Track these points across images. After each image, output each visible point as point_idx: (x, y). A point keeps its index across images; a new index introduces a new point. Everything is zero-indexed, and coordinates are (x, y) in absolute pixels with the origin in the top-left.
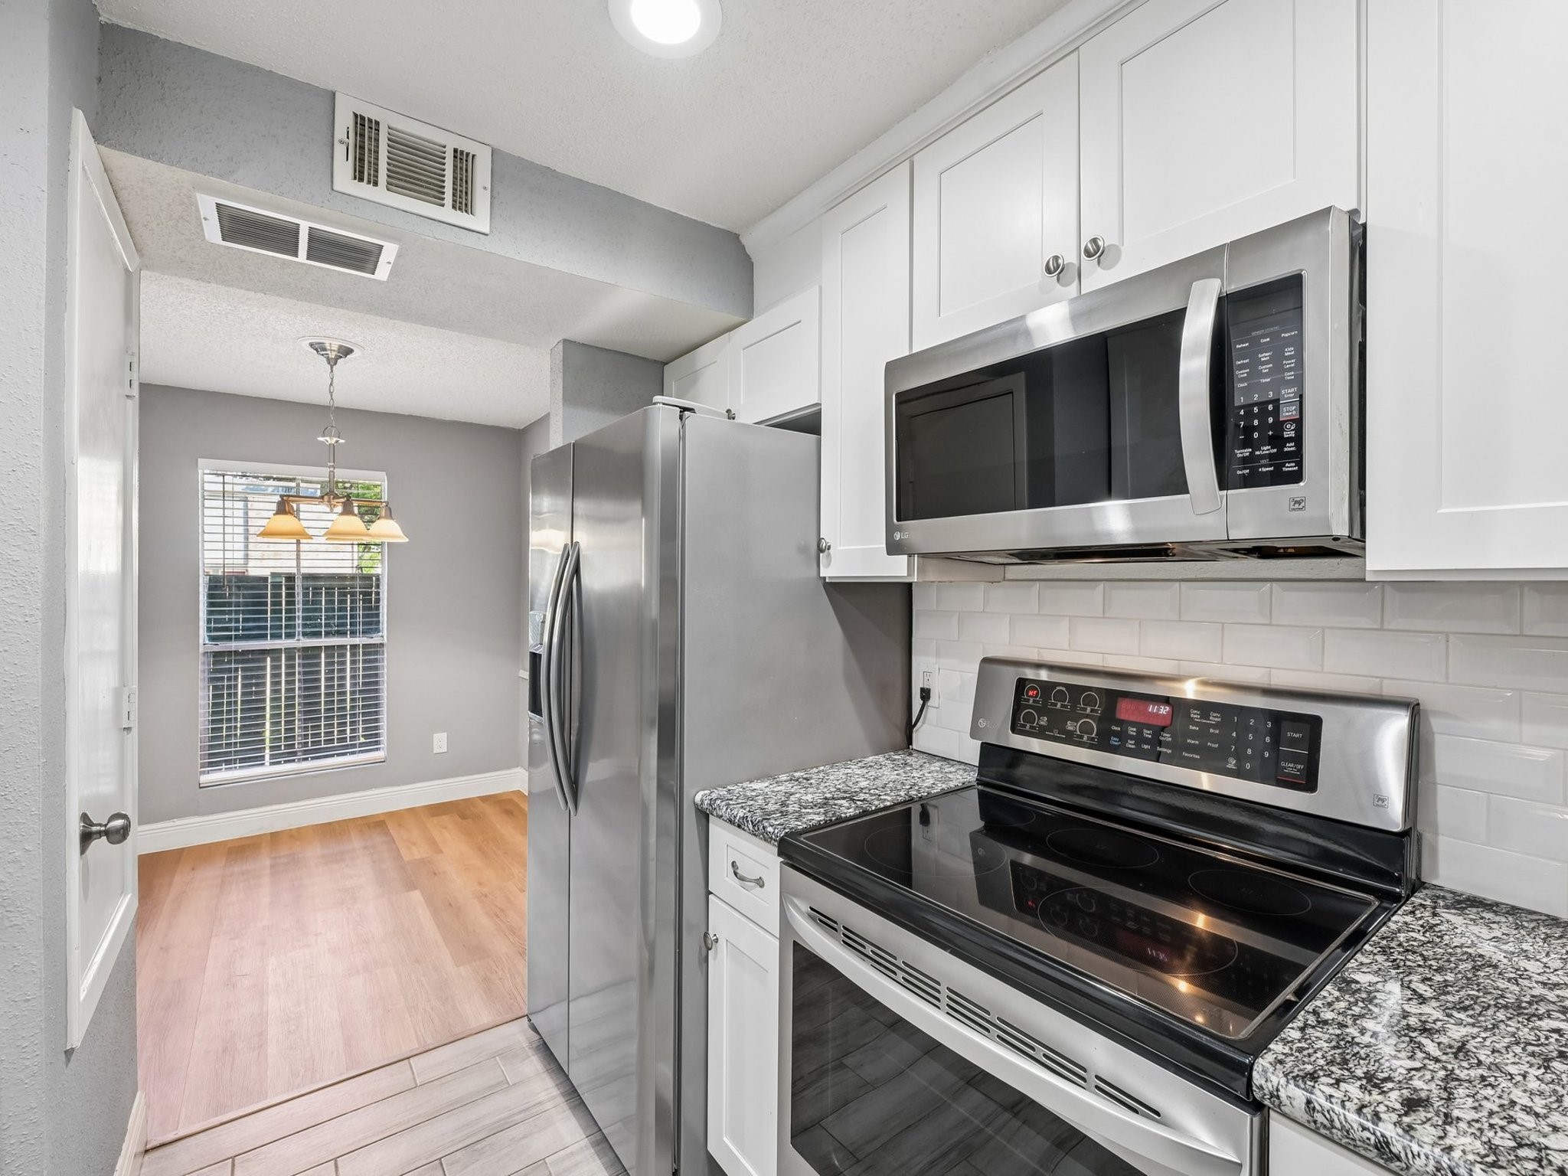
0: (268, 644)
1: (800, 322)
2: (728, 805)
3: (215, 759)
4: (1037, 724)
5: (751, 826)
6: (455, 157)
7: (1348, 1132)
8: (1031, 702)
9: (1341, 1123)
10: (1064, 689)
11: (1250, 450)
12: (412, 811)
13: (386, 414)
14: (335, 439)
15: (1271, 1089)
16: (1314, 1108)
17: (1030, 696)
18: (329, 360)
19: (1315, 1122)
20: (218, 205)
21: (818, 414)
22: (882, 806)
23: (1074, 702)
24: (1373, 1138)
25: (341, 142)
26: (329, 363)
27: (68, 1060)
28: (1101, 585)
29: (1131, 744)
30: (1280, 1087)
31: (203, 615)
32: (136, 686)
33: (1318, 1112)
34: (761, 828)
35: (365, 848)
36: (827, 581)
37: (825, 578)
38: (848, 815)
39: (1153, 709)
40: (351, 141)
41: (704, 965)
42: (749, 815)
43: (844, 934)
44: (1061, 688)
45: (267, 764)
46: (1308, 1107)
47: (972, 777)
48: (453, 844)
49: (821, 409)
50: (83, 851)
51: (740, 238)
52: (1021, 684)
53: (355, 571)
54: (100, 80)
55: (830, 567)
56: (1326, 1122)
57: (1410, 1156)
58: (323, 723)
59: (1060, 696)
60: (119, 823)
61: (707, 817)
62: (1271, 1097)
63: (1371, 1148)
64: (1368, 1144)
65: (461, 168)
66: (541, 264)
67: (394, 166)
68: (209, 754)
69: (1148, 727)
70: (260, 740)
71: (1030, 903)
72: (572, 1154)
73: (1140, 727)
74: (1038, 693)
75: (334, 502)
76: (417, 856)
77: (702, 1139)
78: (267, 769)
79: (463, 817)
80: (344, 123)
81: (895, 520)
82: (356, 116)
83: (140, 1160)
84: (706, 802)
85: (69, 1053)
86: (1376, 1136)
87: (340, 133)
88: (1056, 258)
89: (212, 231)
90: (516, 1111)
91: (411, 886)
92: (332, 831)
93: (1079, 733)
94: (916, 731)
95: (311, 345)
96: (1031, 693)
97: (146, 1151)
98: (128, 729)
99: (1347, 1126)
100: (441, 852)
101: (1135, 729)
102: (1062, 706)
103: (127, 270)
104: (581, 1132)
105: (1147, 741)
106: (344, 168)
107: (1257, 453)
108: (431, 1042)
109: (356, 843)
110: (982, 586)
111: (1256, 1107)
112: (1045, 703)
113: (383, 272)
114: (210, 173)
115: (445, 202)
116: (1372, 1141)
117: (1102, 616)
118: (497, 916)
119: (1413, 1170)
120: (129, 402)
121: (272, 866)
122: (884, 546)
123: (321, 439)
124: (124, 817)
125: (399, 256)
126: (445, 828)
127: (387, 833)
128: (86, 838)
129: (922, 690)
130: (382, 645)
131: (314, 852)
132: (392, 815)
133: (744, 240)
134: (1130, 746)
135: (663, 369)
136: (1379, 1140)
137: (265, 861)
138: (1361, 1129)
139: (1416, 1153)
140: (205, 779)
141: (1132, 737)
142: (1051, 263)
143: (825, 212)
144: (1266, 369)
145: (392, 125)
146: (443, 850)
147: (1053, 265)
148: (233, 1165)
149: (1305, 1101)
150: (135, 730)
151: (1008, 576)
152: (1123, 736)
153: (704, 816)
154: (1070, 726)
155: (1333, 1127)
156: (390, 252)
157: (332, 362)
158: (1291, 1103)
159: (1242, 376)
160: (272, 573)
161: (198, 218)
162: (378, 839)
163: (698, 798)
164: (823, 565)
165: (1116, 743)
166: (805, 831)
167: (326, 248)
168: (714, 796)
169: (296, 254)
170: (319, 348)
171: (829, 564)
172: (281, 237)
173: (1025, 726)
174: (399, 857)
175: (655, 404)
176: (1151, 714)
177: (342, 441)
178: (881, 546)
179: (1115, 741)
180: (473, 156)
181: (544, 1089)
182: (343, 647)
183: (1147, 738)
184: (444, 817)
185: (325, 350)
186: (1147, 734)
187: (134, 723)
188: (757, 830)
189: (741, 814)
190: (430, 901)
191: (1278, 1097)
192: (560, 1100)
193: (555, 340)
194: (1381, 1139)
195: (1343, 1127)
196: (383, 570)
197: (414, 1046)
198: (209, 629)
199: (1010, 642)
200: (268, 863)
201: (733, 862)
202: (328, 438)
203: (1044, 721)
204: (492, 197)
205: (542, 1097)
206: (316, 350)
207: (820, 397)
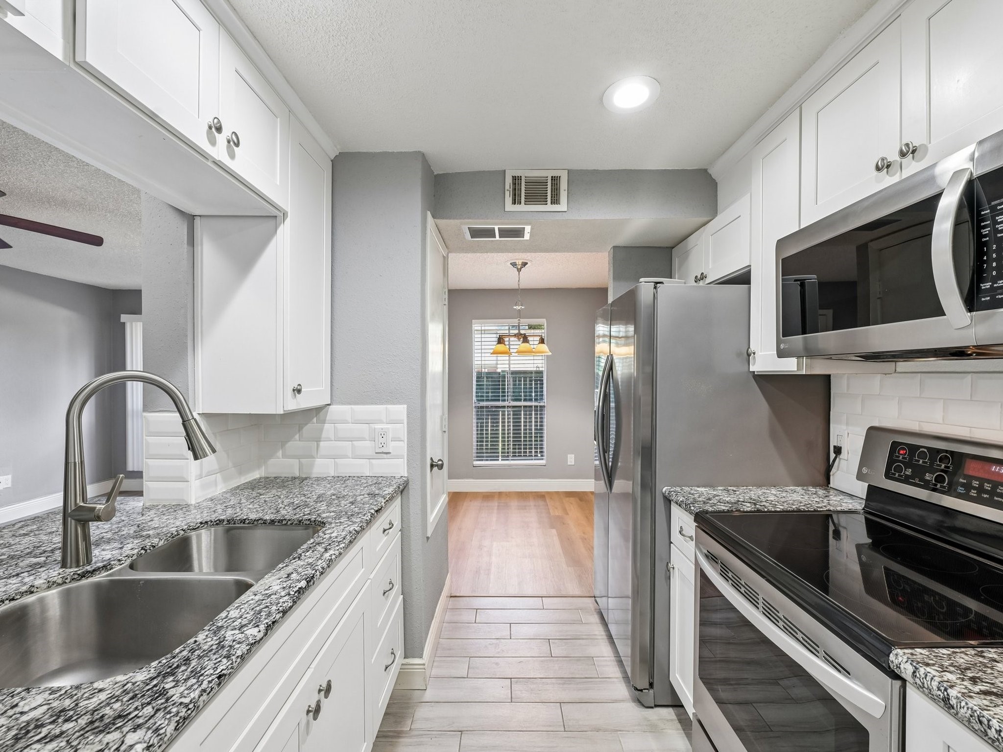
0: (500, 403)
1: (740, 216)
2: (677, 494)
3: (479, 457)
4: (904, 474)
5: (684, 506)
6: (552, 180)
7: (930, 690)
8: (901, 458)
9: (928, 685)
10: (926, 450)
11: (991, 284)
12: (557, 493)
13: (546, 289)
14: (520, 307)
15: (897, 663)
16: (916, 676)
17: (901, 454)
18: (518, 269)
19: (916, 683)
20: (468, 228)
21: (749, 273)
22: (773, 510)
23: (932, 460)
24: (942, 695)
25: (508, 190)
26: (518, 271)
27: (428, 540)
28: (970, 376)
29: (973, 493)
30: (902, 663)
31: (474, 390)
32: (447, 415)
33: (918, 678)
34: (689, 507)
35: (535, 506)
36: (756, 374)
37: (754, 372)
38: (745, 510)
39: (996, 468)
40: (511, 189)
41: (668, 581)
42: (685, 500)
43: (721, 566)
44: (923, 450)
45: (500, 460)
46: (913, 675)
47: (859, 506)
48: (574, 511)
49: (751, 269)
50: (431, 471)
51: (709, 171)
52: (895, 445)
53: (535, 369)
54: (434, 196)
55: (755, 366)
56: (921, 684)
57: (959, 707)
58: (522, 447)
59: (922, 455)
60: (440, 462)
61: (670, 501)
62: (897, 668)
63: (941, 701)
64: (939, 698)
65: (555, 184)
66: (591, 218)
67: (528, 193)
68: (477, 456)
69: (989, 481)
70: (497, 452)
71: (900, 598)
72: (606, 660)
73: (982, 481)
74: (906, 452)
75: (520, 337)
76: (557, 514)
77: (667, 673)
78: (500, 462)
79: (581, 500)
80: (509, 181)
81: (781, 336)
82: (513, 177)
83: (449, 599)
84: (667, 492)
85: (428, 538)
86: (944, 695)
87: (507, 187)
88: (883, 159)
89: (468, 235)
90: (584, 634)
91: (552, 527)
92: (523, 496)
93: (934, 482)
94: (833, 475)
95: (511, 264)
96: (901, 452)
97: (451, 597)
98: (445, 432)
99: (930, 687)
100: (567, 514)
101: (978, 483)
102: (923, 462)
103: (444, 256)
104: (612, 654)
105: (986, 492)
106: (509, 199)
107: (995, 285)
108: (552, 594)
109: (532, 503)
110: (879, 377)
111: (895, 676)
112: (911, 459)
113: (527, 236)
114: (465, 218)
115: (548, 202)
116: (941, 697)
117: (969, 398)
118: (590, 550)
119: (959, 715)
120: (445, 307)
121: (498, 506)
122: (776, 352)
123: (515, 307)
124: (442, 461)
125: (532, 229)
126: (572, 504)
127: (545, 501)
128: (432, 466)
129: (835, 447)
130: (544, 406)
131: (514, 503)
132: (548, 493)
133: (710, 171)
134: (972, 494)
135: (672, 251)
136: (945, 697)
137: (495, 504)
138: (937, 690)
139: (962, 706)
140: (476, 463)
141: (975, 488)
142: (879, 163)
143: (755, 146)
144: (1001, 227)
145: (526, 176)
146: (569, 513)
147: (881, 164)
148: (477, 612)
149: (912, 671)
150: (447, 432)
151: (898, 370)
152: (968, 487)
153: (668, 501)
154: (928, 477)
155: (924, 687)
156: (528, 229)
157: (519, 270)
158: (905, 672)
159: (985, 233)
160: (502, 371)
161: (463, 233)
162: (541, 503)
163: (664, 490)
164: (752, 364)
165: (962, 492)
166: (712, 512)
167: (504, 233)
168: (672, 490)
169: (495, 238)
170: (514, 264)
171: (754, 364)
172: (490, 233)
173: (895, 474)
174: (549, 513)
175: (641, 282)
176: (994, 472)
177: (523, 307)
178: (774, 353)
179: (961, 490)
180: (560, 177)
181: (599, 630)
182: (531, 407)
183: (987, 490)
184: (572, 498)
185: (516, 265)
186: (987, 486)
187: (446, 430)
188: (687, 509)
189: (681, 500)
190: (560, 535)
191: (900, 668)
192: (605, 637)
193: (609, 247)
194: (946, 696)
195: (928, 687)
196: (545, 369)
197: (544, 593)
198: (477, 396)
199: (898, 417)
200: (497, 504)
201: (681, 527)
202: (517, 307)
203: (909, 472)
204: (568, 193)
205: (597, 633)
206: (513, 265)
207: (750, 262)
